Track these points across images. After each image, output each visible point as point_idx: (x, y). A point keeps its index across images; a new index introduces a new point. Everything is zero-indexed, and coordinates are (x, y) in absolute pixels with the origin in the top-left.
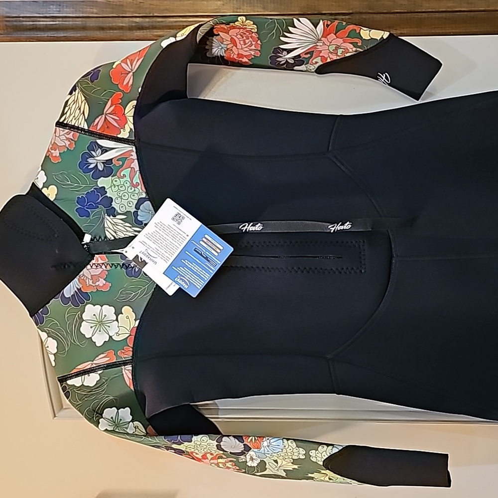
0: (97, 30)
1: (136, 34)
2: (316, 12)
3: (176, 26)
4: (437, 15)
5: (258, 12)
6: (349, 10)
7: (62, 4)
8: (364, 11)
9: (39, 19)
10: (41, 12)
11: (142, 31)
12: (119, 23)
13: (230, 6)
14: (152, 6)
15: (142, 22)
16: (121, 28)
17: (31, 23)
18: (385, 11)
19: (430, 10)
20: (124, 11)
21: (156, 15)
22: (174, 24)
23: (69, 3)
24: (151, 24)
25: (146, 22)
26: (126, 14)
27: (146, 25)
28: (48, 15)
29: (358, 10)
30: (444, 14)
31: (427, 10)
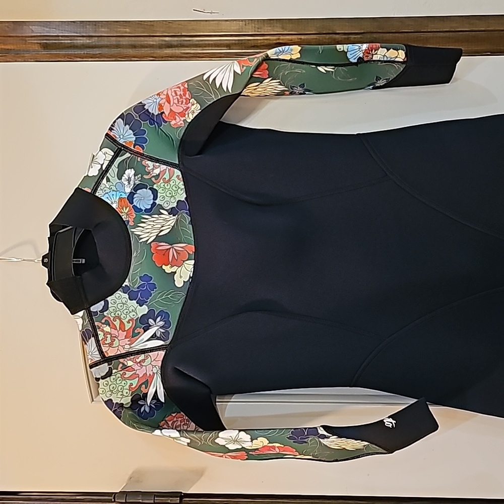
0: (129, 48)
1: (165, 51)
2: (330, 32)
3: (203, 44)
4: (441, 34)
5: (277, 31)
6: (361, 30)
7: (97, 24)
8: (375, 31)
9: (76, 38)
10: (78, 32)
11: (171, 49)
12: (150, 41)
13: (252, 27)
14: (180, 26)
15: (171, 41)
16: (152, 46)
17: (69, 41)
18: (394, 31)
19: (435, 30)
20: (154, 31)
21: (183, 34)
22: (201, 43)
23: (104, 22)
24: (179, 42)
25: (174, 41)
26: (156, 33)
27: (175, 43)
28: (84, 35)
29: (369, 30)
30: (448, 34)
31: (432, 30)
